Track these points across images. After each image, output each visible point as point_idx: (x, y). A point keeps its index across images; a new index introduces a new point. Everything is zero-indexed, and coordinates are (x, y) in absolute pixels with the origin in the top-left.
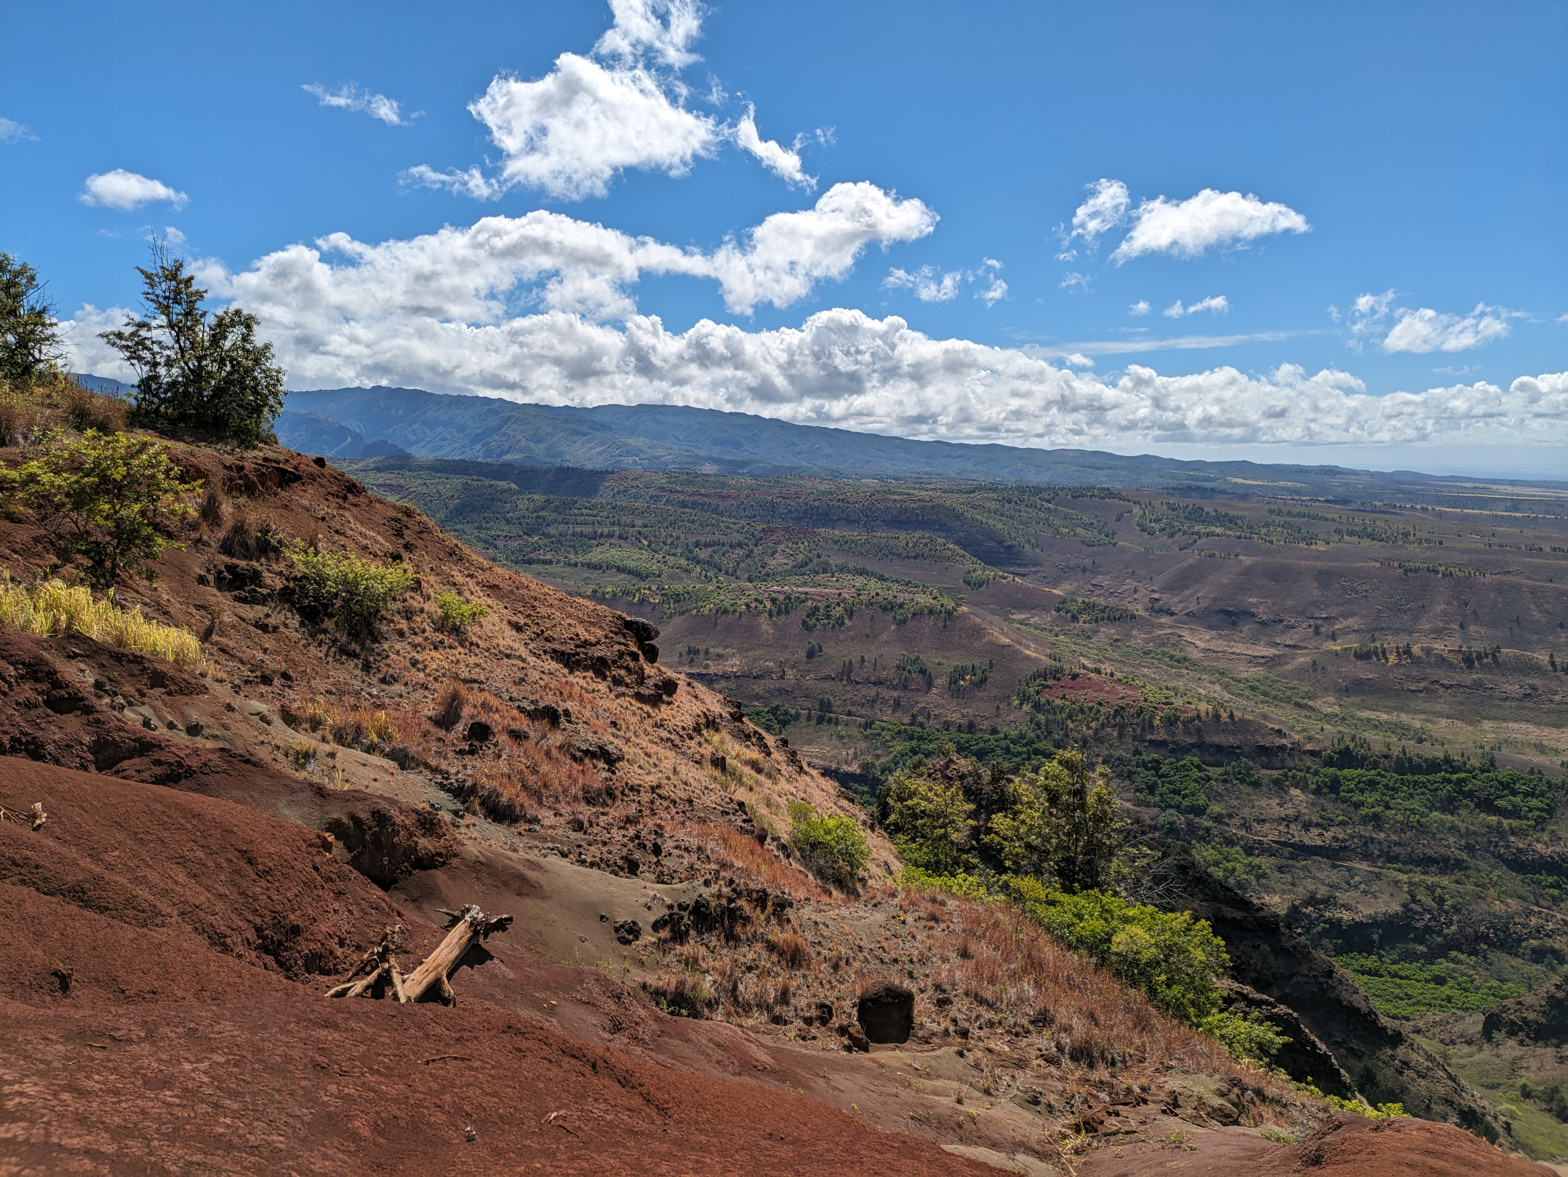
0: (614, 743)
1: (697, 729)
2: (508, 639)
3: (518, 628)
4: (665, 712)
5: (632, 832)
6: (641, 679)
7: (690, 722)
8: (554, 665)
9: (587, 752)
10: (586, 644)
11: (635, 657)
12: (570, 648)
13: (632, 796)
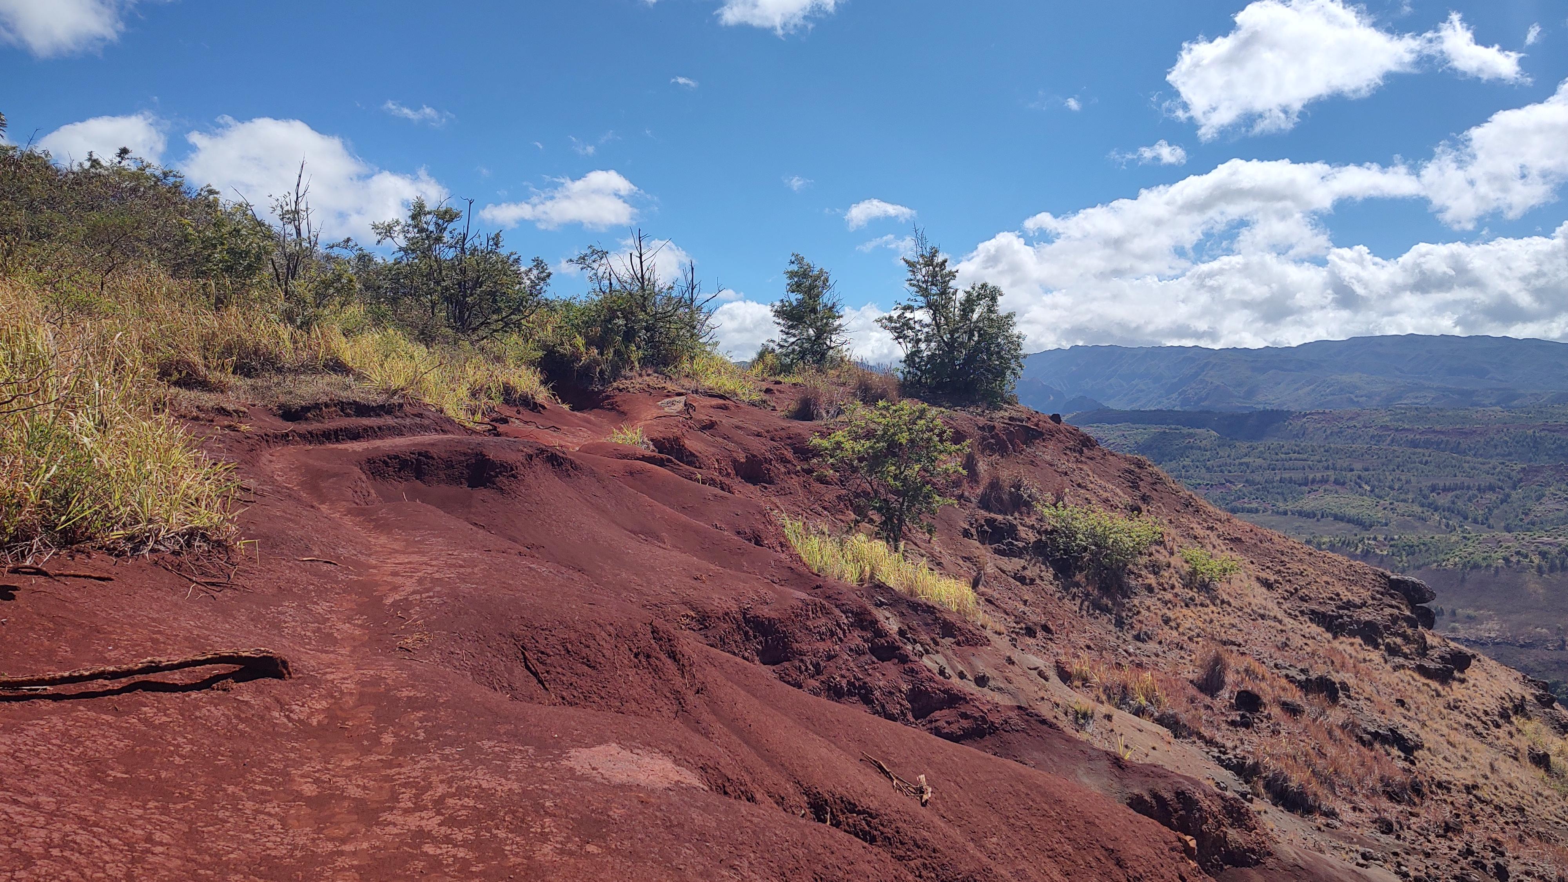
0: (1409, 730)
1: (1504, 715)
2: (1260, 597)
3: (1268, 585)
4: (1456, 691)
5: (1459, 844)
6: (1424, 650)
7: (1493, 705)
8: (1315, 629)
9: (1376, 735)
10: (1348, 605)
11: (1413, 624)
12: (1330, 609)
13: (1441, 794)
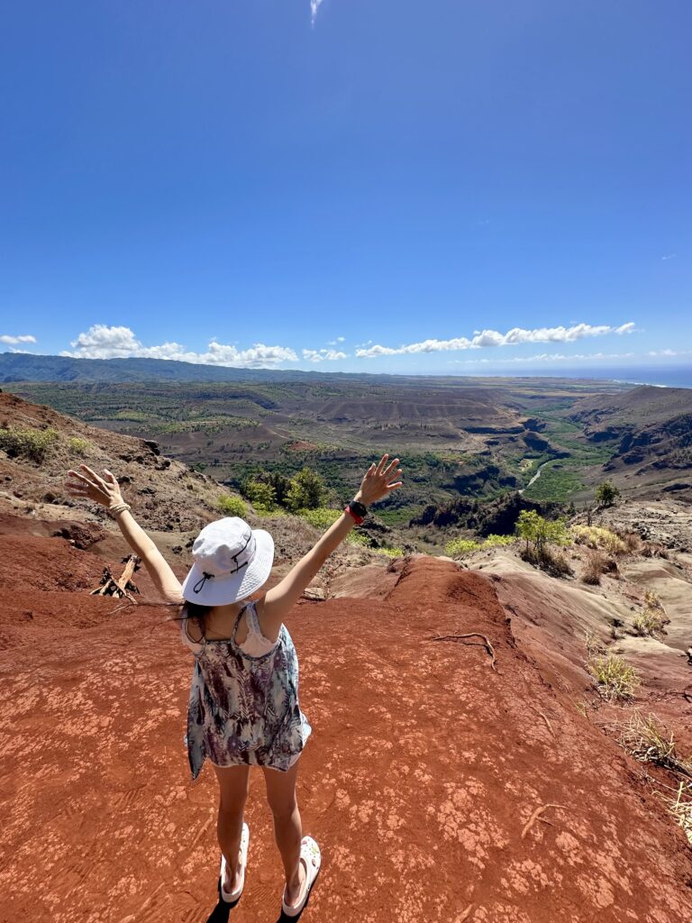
0: (153, 487)
1: (180, 477)
2: (100, 453)
3: (102, 449)
4: (166, 472)
5: (167, 516)
6: (156, 462)
7: (177, 475)
8: (121, 461)
9: (143, 491)
10: (132, 452)
11: (152, 455)
12: (126, 454)
13: (163, 504)
